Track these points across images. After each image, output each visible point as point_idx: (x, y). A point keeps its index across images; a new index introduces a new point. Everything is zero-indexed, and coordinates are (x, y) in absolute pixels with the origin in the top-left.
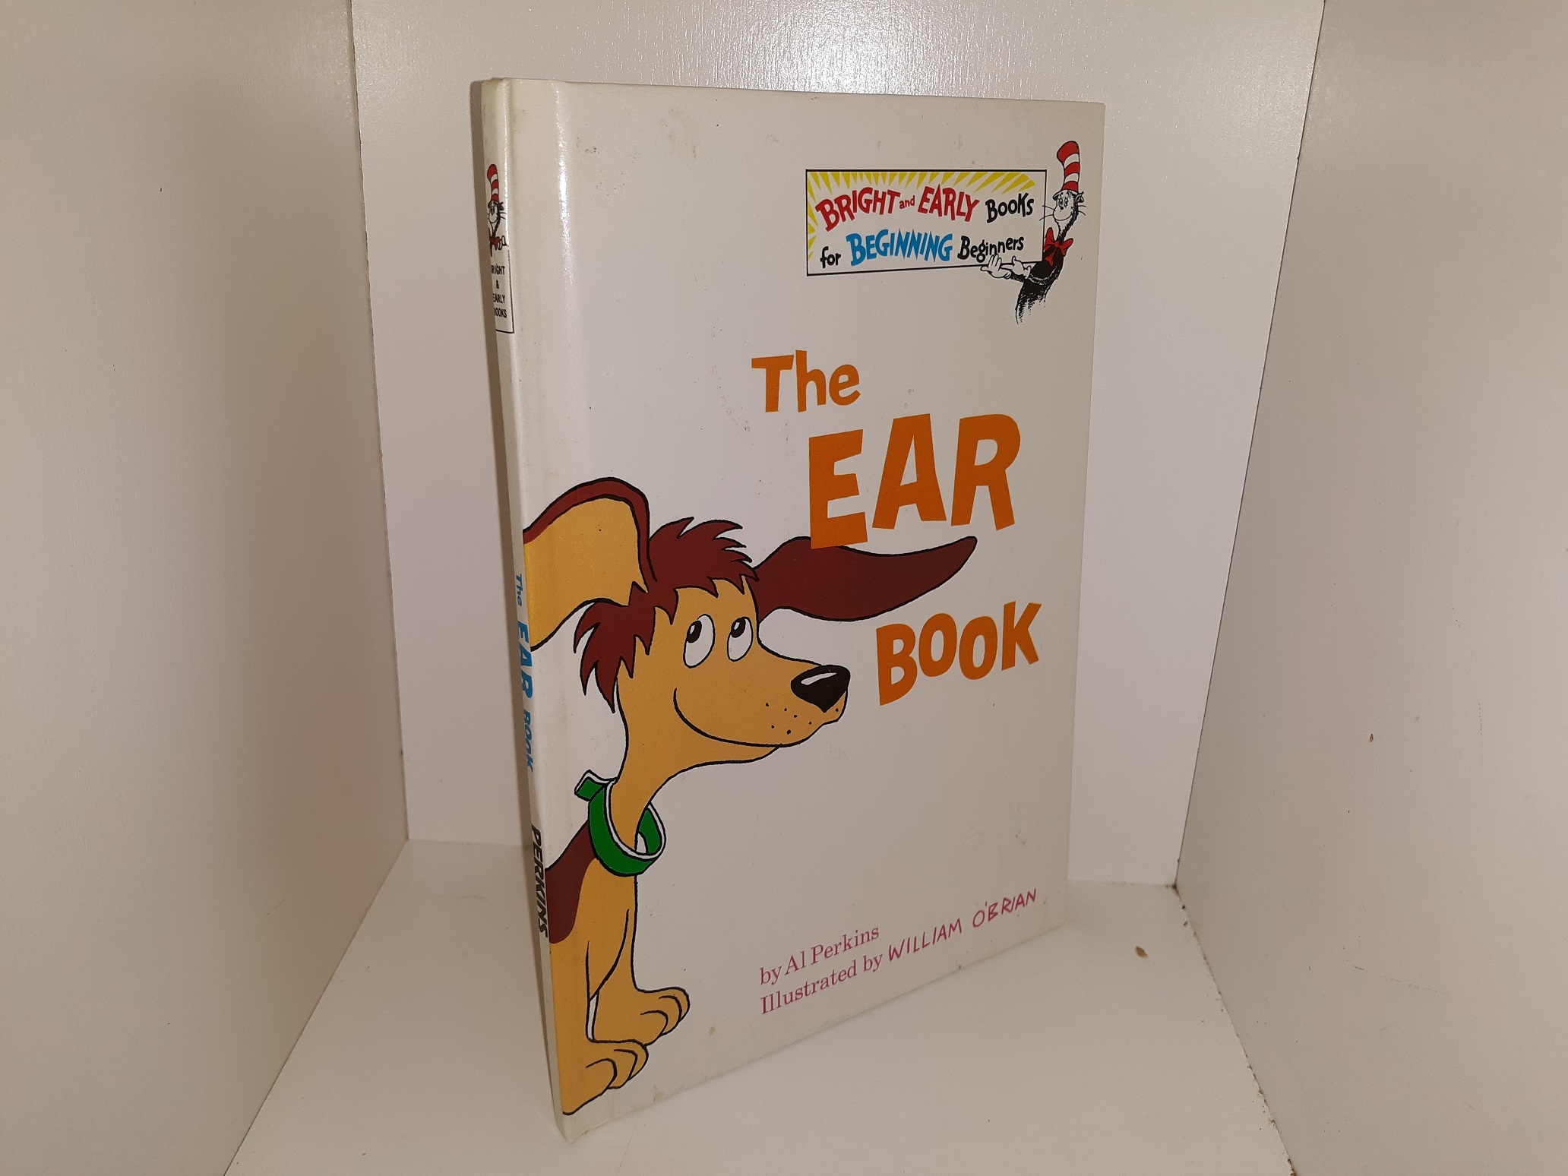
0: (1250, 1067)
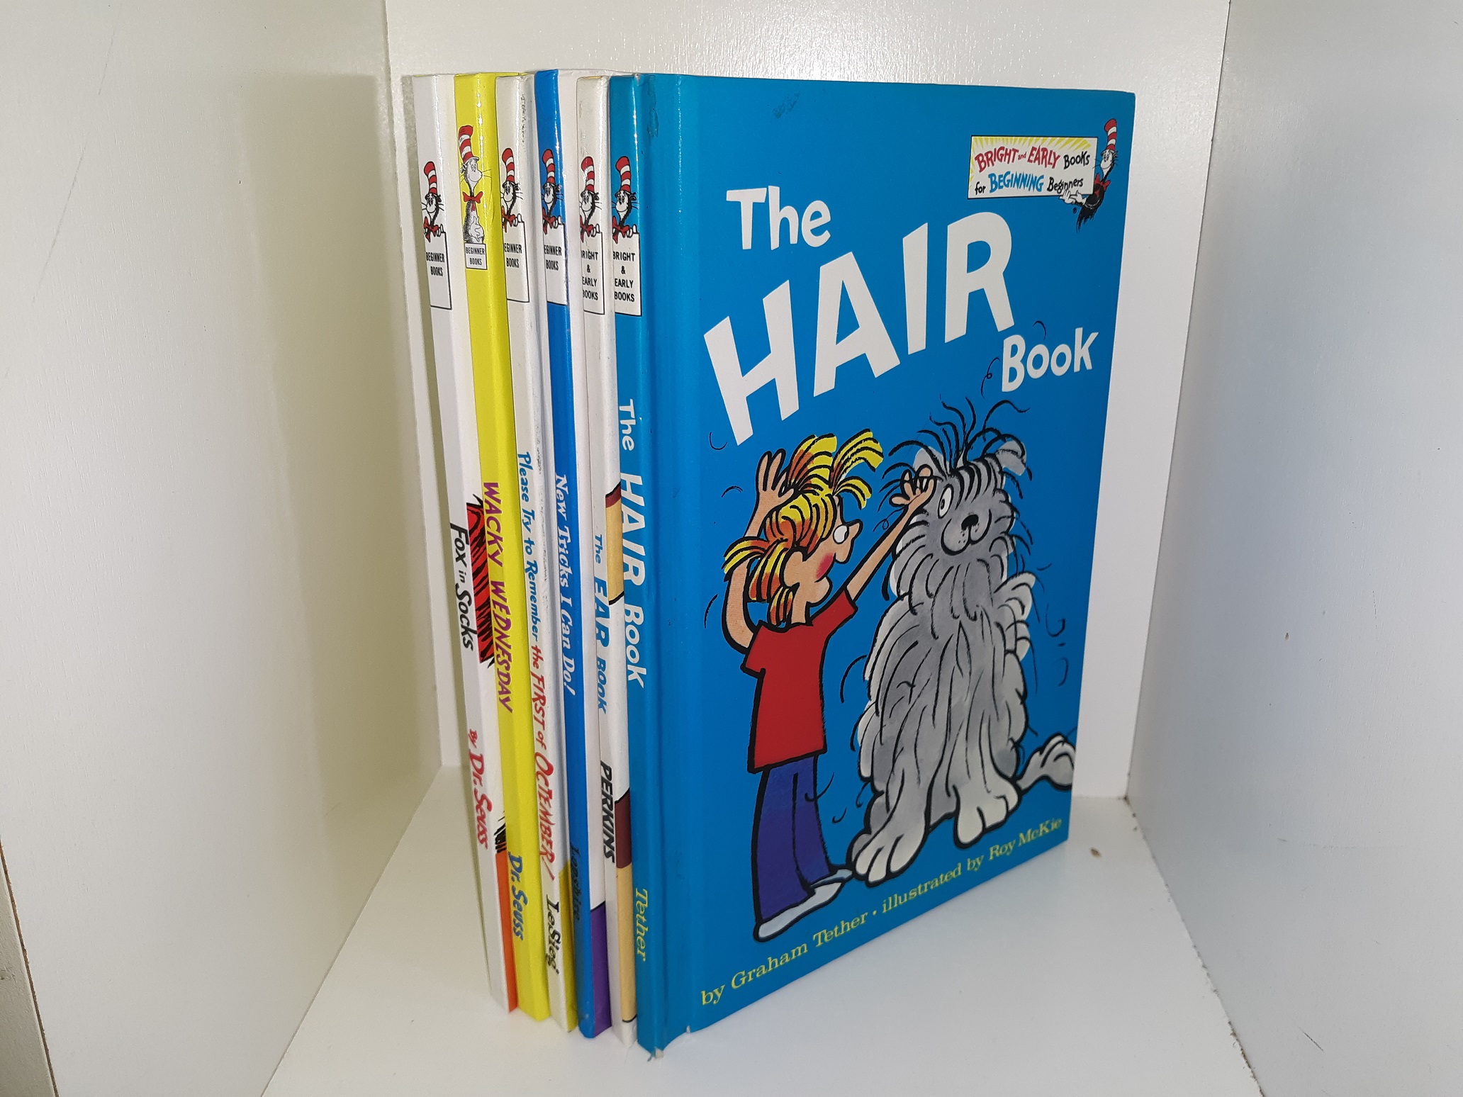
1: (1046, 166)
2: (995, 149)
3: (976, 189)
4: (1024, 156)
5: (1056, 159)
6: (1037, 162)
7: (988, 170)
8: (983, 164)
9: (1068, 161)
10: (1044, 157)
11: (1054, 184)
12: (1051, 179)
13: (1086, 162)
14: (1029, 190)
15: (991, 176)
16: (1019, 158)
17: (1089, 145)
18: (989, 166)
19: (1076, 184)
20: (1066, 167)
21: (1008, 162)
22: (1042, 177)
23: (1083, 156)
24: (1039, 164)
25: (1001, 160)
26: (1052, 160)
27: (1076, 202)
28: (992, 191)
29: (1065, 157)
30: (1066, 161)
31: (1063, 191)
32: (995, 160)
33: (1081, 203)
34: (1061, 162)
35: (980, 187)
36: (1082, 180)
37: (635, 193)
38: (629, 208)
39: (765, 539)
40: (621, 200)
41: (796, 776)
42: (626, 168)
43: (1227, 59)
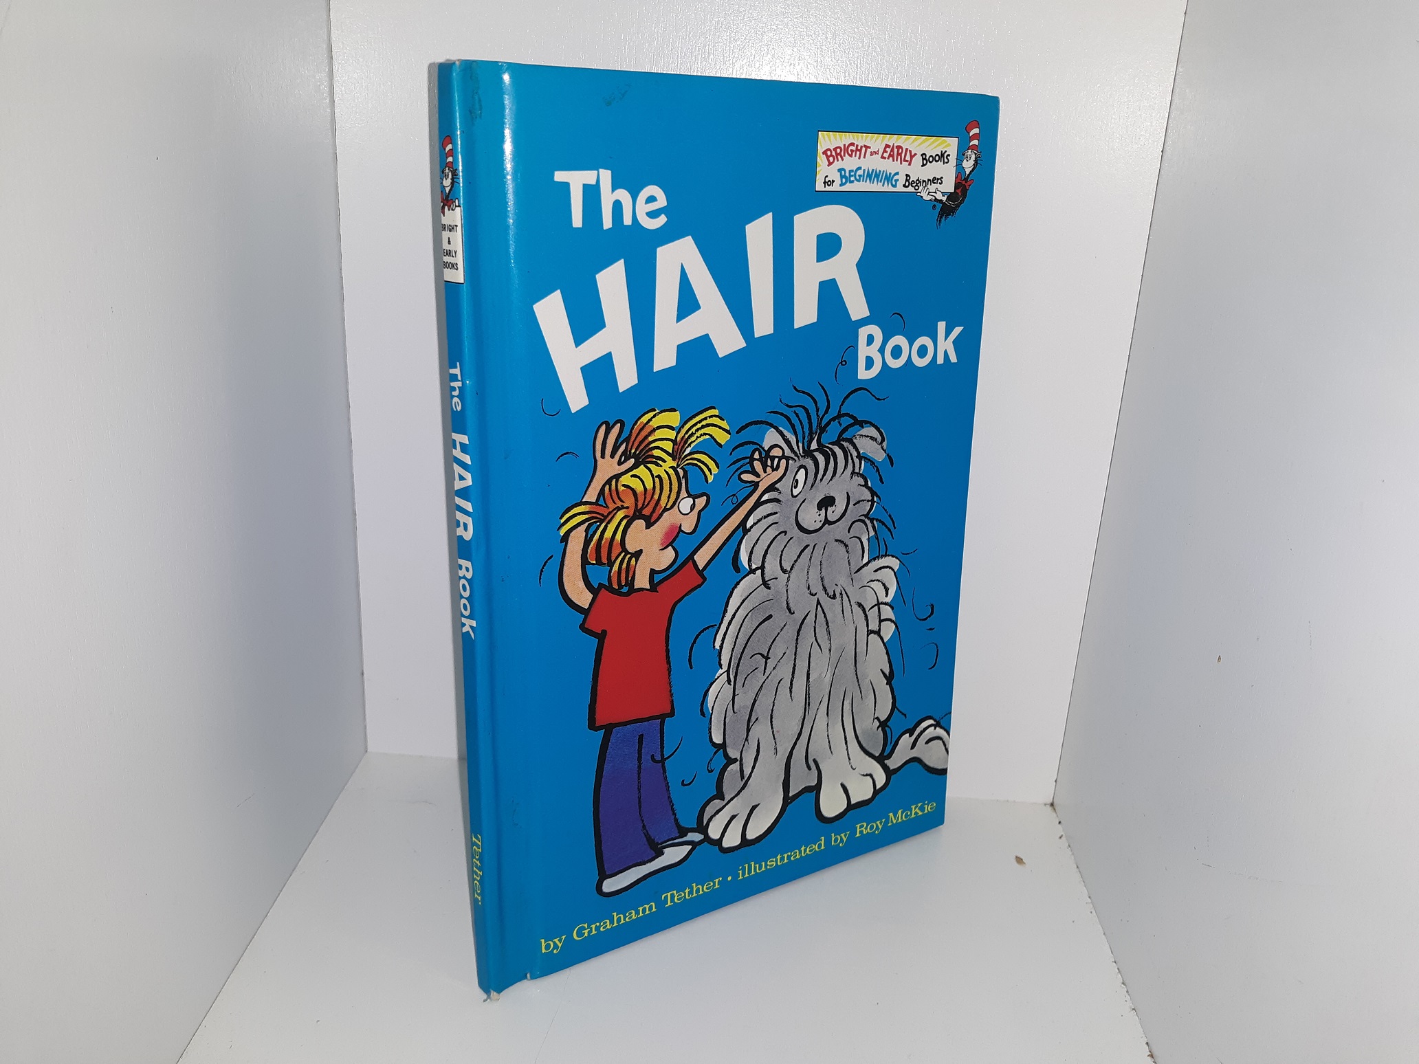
0: (1115, 962)
1: (901, 163)
2: (845, 145)
3: (825, 183)
4: (877, 153)
5: (912, 157)
6: (891, 158)
7: (838, 164)
8: (831, 159)
9: (926, 160)
10: (899, 154)
11: (910, 181)
12: (907, 175)
13: (946, 160)
14: (883, 185)
15: (840, 170)
16: (872, 154)
17: (949, 145)
18: (838, 160)
19: (936, 181)
20: (923, 165)
21: (859, 158)
22: (897, 174)
23: (943, 155)
24: (893, 161)
25: (851, 156)
26: (908, 158)
27: (936, 198)
28: (842, 185)
29: (922, 155)
30: (923, 159)
31: (921, 188)
32: (844, 156)
33: (941, 201)
34: (918, 160)
35: (829, 181)
36: (942, 178)
37: (456, 170)
38: (453, 183)
39: (604, 505)
40: (447, 177)
41: (641, 737)
42: (449, 147)
43: (1180, 69)
